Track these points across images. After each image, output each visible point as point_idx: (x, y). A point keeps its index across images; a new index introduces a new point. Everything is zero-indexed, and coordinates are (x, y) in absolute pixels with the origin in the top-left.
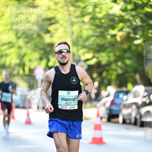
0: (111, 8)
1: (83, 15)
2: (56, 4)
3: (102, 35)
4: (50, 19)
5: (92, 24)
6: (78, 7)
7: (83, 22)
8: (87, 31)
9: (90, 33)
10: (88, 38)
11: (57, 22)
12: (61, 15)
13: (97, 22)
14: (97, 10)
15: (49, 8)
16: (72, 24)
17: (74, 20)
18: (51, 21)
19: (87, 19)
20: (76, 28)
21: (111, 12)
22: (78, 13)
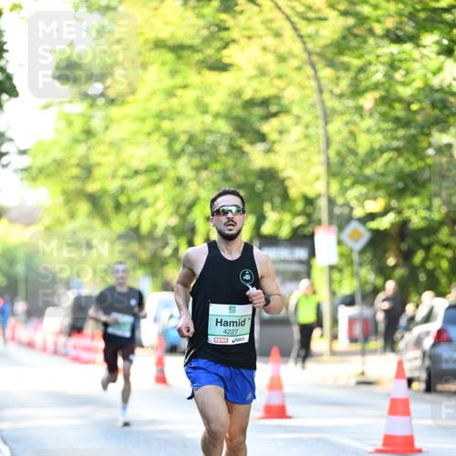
1: (357, 91)
2: (282, 59)
3: (412, 147)
4: (265, 103)
5: (384, 116)
6: (347, 68)
7: (359, 109)
8: (370, 133)
9: (378, 140)
10: (372, 155)
11: (284, 111)
12: (296, 91)
13: (399, 111)
14: (399, 75)
15: (262, 72)
16: (327, 117)
18: (268, 106)
19: (368, 101)
20: (336, 126)
21: (436, 82)
22: (344, 84)
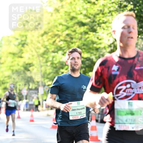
0: (61, 58)
1: (47, 62)
2: (33, 56)
3: (57, 72)
4: (30, 64)
5: (52, 67)
6: (45, 57)
7: (47, 65)
8: (49, 70)
9: (51, 71)
10: (49, 74)
11: (33, 65)
12: (36, 62)
13: (54, 66)
14: (54, 59)
15: (29, 58)
16: (41, 66)
17: (42, 64)
18: (30, 65)
19: (49, 64)
20: (43, 68)
21: (61, 60)
22: (44, 61)
